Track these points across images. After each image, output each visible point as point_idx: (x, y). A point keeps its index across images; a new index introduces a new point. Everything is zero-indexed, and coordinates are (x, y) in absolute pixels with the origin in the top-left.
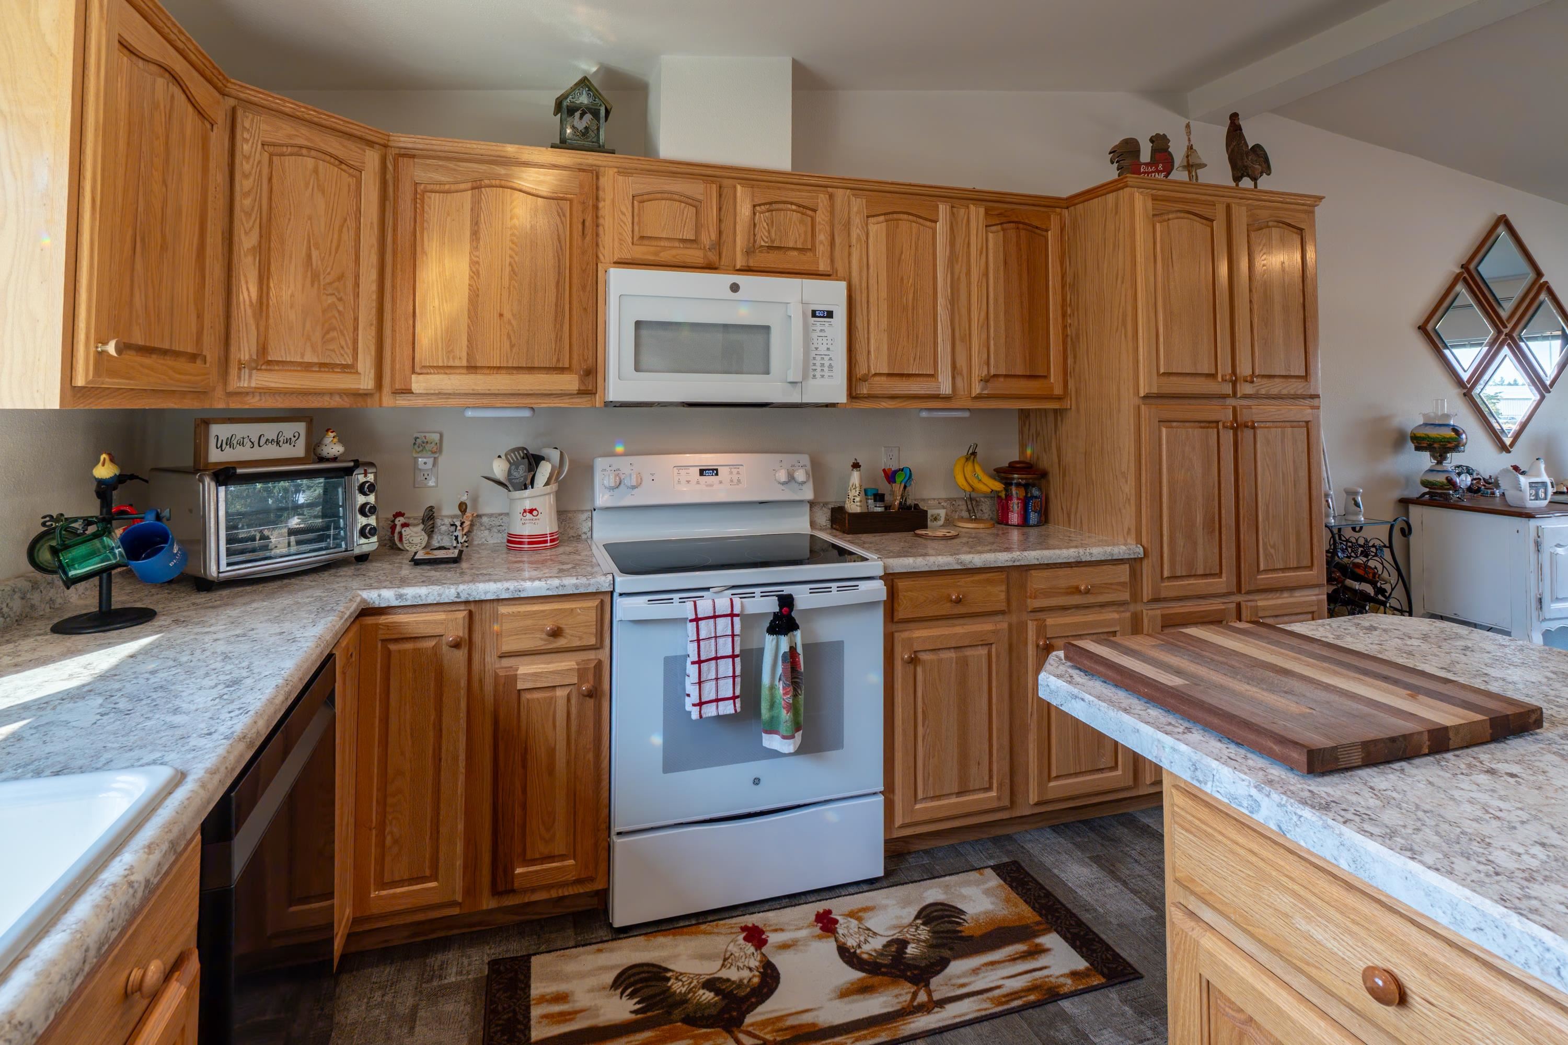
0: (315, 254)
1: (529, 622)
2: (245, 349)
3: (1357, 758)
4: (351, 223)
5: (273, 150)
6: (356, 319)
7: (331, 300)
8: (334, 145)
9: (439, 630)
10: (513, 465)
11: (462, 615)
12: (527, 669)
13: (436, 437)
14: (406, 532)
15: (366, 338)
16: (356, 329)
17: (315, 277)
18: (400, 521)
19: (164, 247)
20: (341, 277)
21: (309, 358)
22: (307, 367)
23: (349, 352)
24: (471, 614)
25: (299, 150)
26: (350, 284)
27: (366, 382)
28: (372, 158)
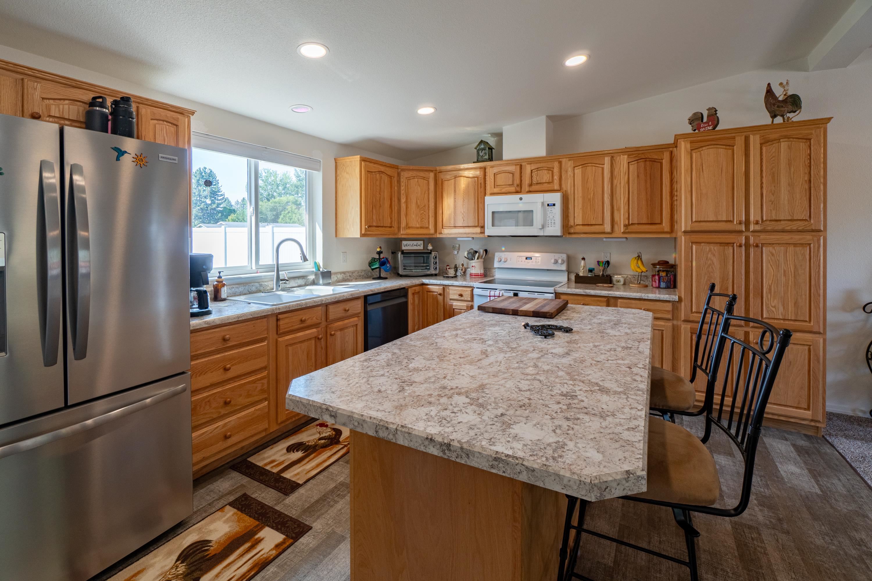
0: (418, 201)
1: (455, 292)
2: (403, 224)
3: (491, 310)
4: (427, 192)
5: (409, 179)
6: (429, 216)
7: (422, 212)
8: (422, 174)
9: (437, 291)
10: (468, 253)
11: (441, 287)
12: (455, 303)
13: (458, 246)
14: (449, 270)
15: (432, 220)
16: (429, 218)
17: (418, 207)
18: (448, 267)
19: (380, 206)
20: (425, 206)
21: (418, 226)
22: (417, 228)
23: (427, 224)
24: (444, 288)
25: (414, 178)
26: (427, 208)
27: (432, 231)
28: (432, 175)
